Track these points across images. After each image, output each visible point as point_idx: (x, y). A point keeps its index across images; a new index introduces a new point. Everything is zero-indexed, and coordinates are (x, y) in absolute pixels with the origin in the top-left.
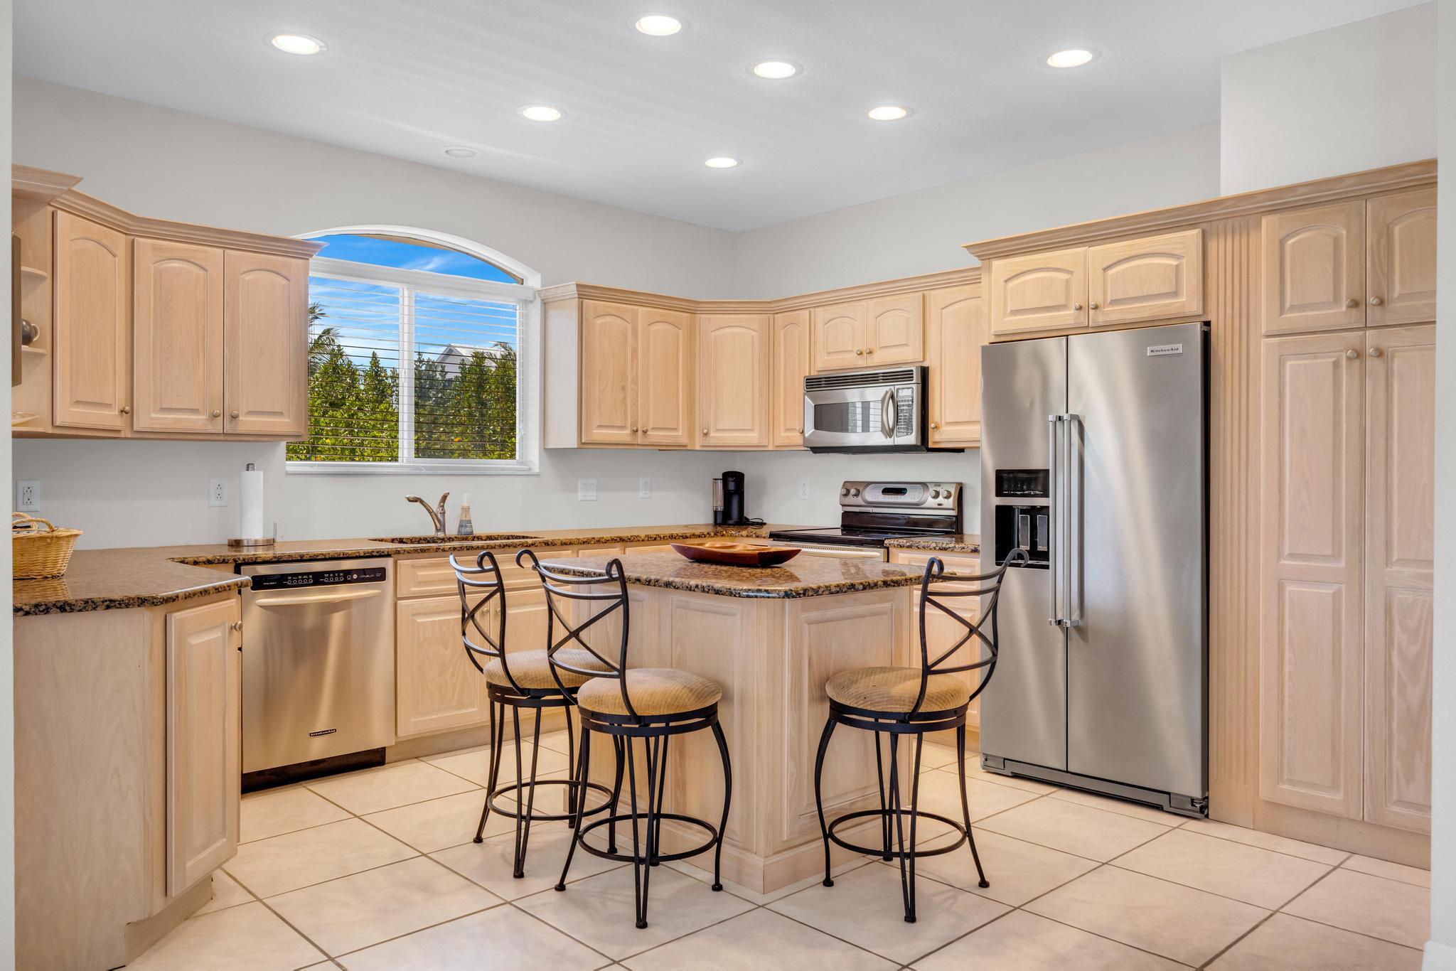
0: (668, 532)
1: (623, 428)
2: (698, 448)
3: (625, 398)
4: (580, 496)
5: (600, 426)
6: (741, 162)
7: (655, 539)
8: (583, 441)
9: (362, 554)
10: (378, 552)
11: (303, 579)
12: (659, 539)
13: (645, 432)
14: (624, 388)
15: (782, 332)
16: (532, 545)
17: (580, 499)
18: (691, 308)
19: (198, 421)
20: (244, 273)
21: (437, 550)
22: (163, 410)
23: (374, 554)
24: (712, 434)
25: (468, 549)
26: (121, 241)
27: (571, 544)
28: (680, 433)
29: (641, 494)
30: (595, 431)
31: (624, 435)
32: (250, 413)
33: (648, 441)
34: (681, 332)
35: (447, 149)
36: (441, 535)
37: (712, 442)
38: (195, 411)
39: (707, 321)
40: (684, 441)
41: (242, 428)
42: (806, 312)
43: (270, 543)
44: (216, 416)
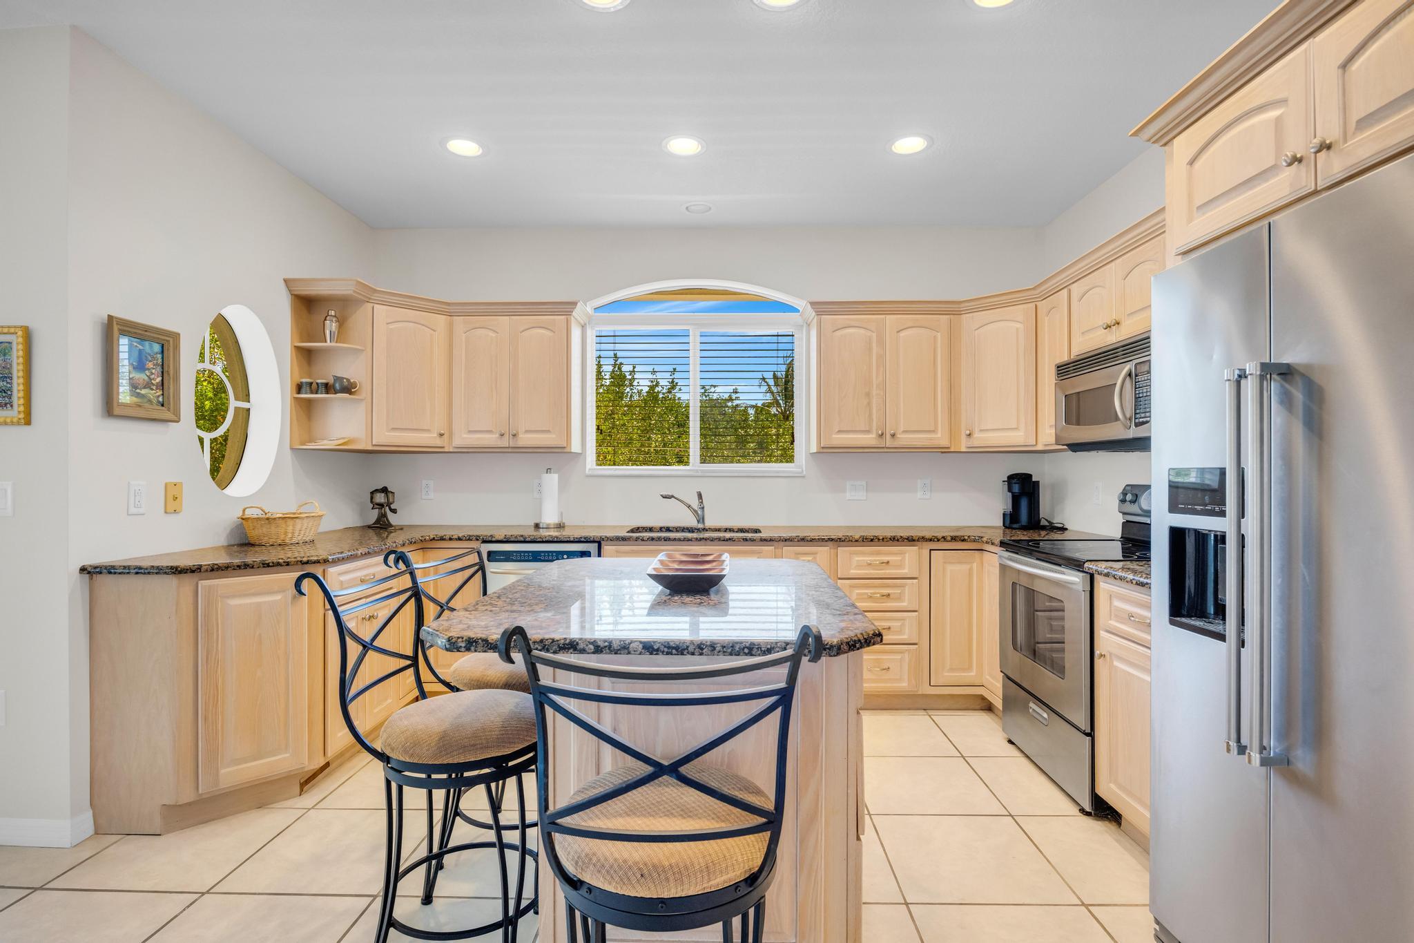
0: (889, 534)
1: (868, 432)
2: (963, 449)
3: (869, 404)
4: (848, 495)
5: (839, 432)
6: (931, 140)
7: (872, 540)
8: (822, 446)
9: (572, 539)
10: (585, 539)
11: (524, 556)
12: (877, 540)
13: (893, 436)
14: (868, 395)
15: (1047, 319)
16: (730, 539)
17: (847, 498)
18: (952, 309)
19: (490, 439)
20: (523, 331)
21: (637, 539)
22: (470, 432)
23: (583, 540)
24: (976, 435)
25: (665, 540)
26: (441, 320)
27: (771, 540)
28: (939, 435)
29: (919, 495)
30: (834, 436)
31: (870, 439)
32: (527, 432)
33: (896, 444)
34: (939, 334)
35: (687, 205)
36: (700, 526)
37: (976, 443)
38: (490, 432)
39: (969, 321)
40: (944, 442)
41: (521, 443)
42: (1065, 292)
43: (560, 526)
44: (502, 435)
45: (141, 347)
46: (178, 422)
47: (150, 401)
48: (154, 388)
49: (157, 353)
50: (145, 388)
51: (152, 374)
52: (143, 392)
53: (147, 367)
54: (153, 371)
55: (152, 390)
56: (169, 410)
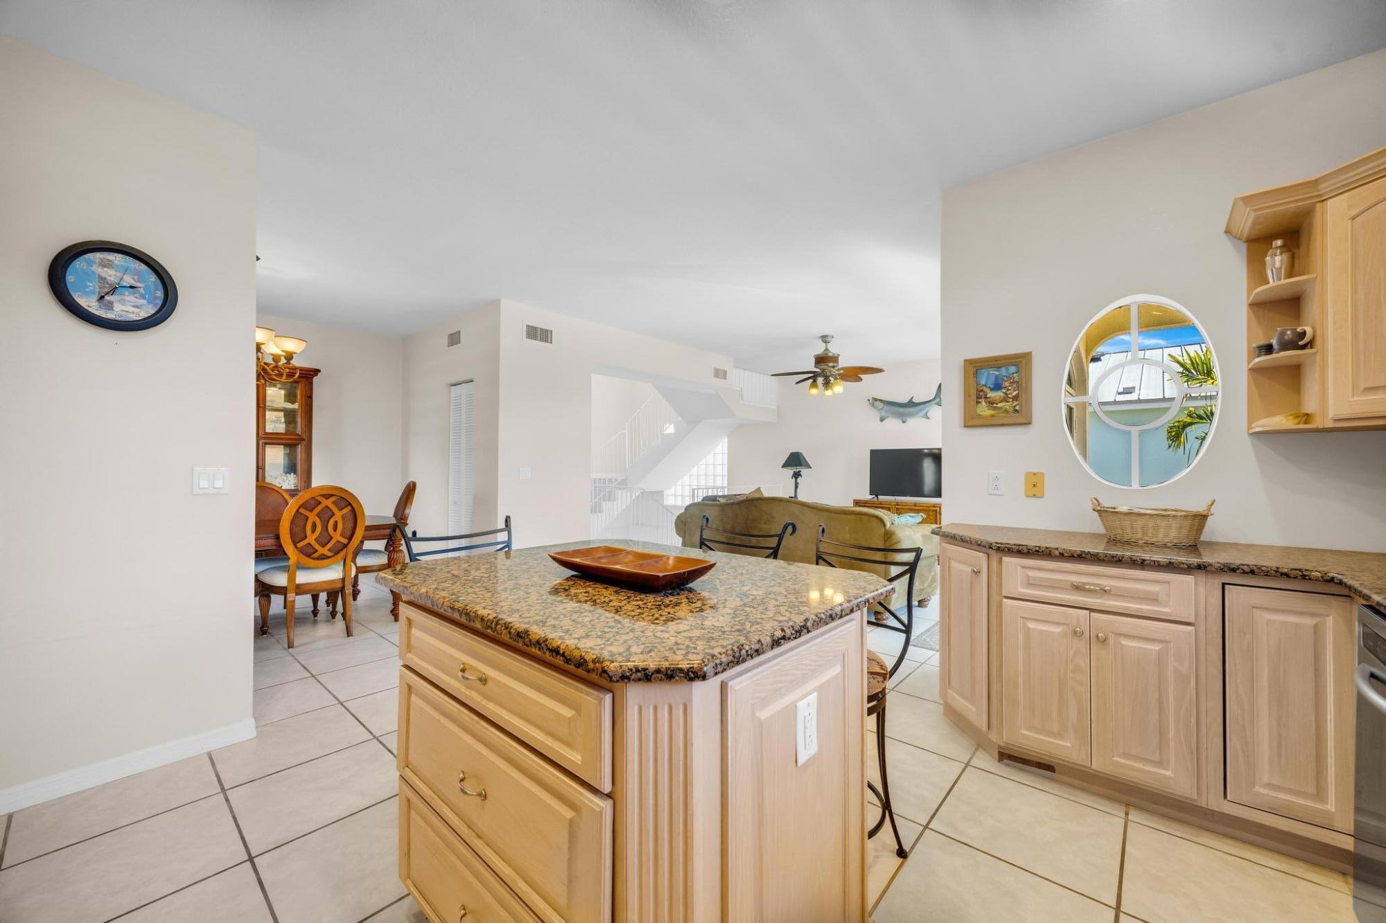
45: (997, 373)
46: (1030, 423)
47: (1006, 411)
48: (1011, 400)
49: (1013, 373)
50: (1001, 402)
51: (1008, 390)
52: (1000, 405)
53: (1003, 386)
54: (1010, 388)
55: (1008, 402)
56: (1022, 415)
